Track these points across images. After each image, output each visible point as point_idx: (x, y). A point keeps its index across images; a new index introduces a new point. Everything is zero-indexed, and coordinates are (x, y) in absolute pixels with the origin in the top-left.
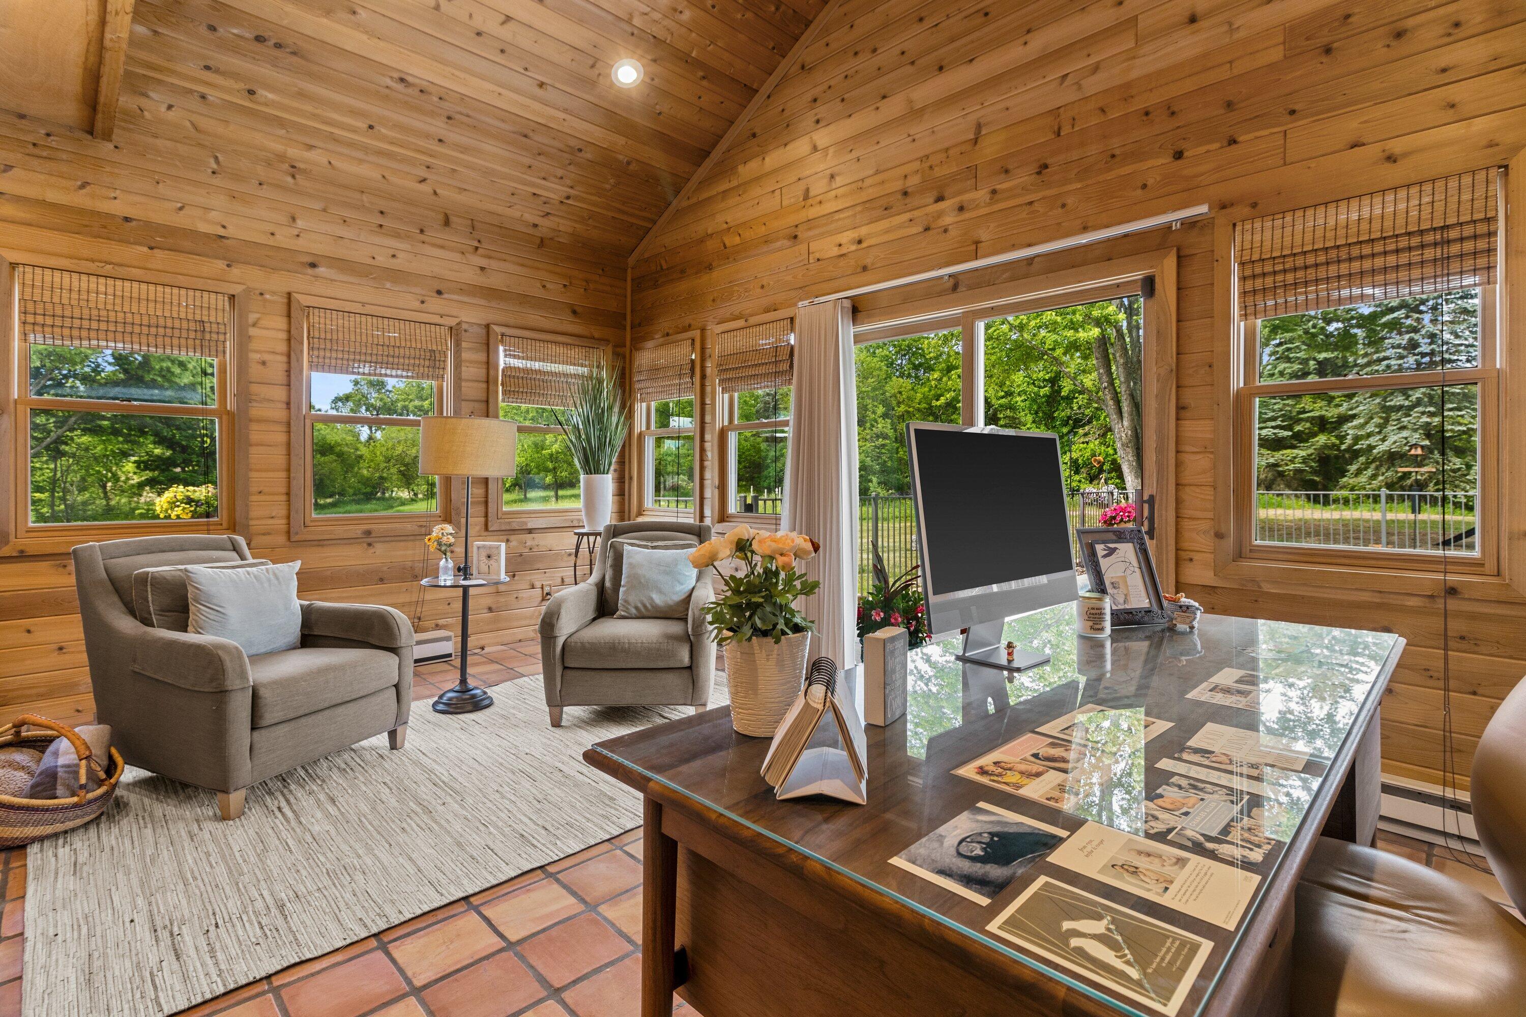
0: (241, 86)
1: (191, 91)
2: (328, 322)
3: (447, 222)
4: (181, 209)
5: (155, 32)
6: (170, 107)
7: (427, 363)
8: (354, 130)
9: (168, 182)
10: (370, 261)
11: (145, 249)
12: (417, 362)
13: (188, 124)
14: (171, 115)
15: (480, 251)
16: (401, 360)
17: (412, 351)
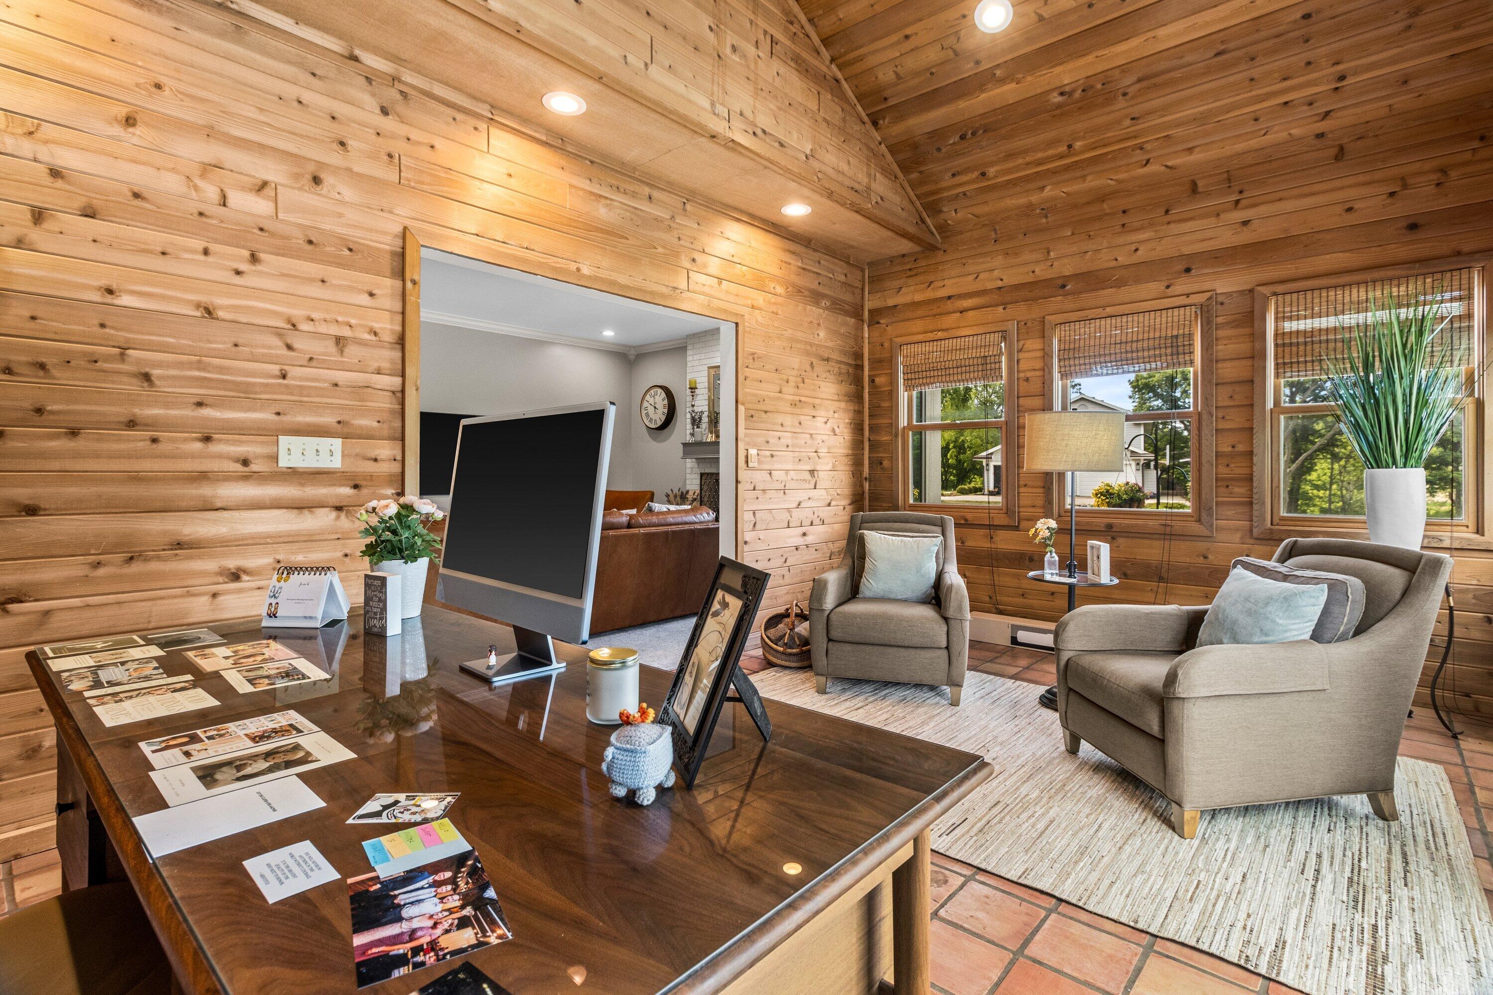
0: (976, 174)
1: (957, 195)
2: (1072, 333)
3: (1194, 188)
4: (977, 277)
5: (920, 172)
6: (956, 211)
7: (1169, 351)
8: (1061, 157)
9: (970, 261)
10: (1114, 263)
11: (958, 314)
12: (1157, 352)
13: (970, 216)
14: (960, 215)
15: (1243, 203)
16: (1140, 354)
17: (1151, 342)
